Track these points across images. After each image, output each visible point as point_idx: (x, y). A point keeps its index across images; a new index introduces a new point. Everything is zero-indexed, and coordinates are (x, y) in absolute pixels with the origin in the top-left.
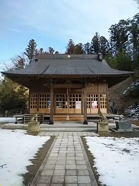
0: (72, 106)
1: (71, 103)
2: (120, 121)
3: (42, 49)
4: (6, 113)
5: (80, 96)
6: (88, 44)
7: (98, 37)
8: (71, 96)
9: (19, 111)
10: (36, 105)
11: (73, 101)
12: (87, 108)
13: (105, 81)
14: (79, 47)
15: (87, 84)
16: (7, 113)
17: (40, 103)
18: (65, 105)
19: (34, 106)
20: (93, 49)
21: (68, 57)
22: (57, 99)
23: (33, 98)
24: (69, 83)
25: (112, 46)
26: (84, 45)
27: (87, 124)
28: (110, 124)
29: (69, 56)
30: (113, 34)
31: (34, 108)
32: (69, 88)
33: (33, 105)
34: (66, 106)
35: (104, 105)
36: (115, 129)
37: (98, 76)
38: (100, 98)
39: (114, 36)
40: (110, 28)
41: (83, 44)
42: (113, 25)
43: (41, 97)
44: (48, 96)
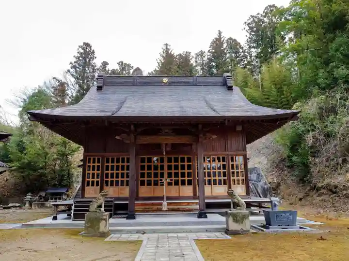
0: (173, 182)
2: (272, 209)
3: (105, 64)
4: (26, 199)
5: (189, 160)
6: (202, 54)
7: (222, 39)
8: (170, 160)
10: (98, 180)
11: (175, 170)
12: (206, 185)
13: (239, 128)
14: (185, 59)
15: (204, 135)
17: (107, 175)
18: (158, 179)
19: (93, 182)
20: (214, 64)
21: (164, 81)
22: (141, 166)
23: (91, 164)
24: (167, 134)
25: (251, 57)
26: (195, 56)
27: (206, 217)
28: (252, 218)
29: (166, 80)
30: (253, 33)
31: (93, 185)
32: (166, 144)
33: (91, 180)
34: (161, 180)
35: (240, 178)
36: (263, 227)
37: (225, 120)
38: (231, 163)
39: (254, 37)
40: (246, 21)
42: (253, 15)
43: (108, 162)
44: (123, 161)
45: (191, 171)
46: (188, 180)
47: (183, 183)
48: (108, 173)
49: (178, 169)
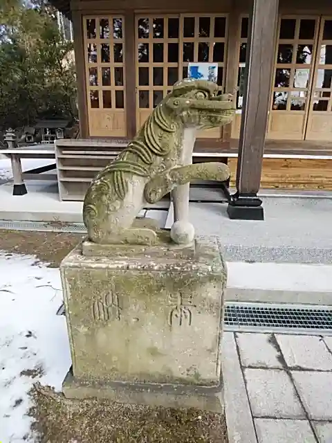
9: (53, 131)
16: (11, 139)
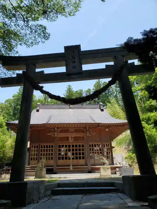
0: (75, 157)
1: (73, 154)
6: (89, 90)
10: (37, 157)
12: (91, 159)
13: (107, 130)
17: (41, 154)
18: (67, 156)
22: (59, 149)
23: (33, 149)
26: (85, 92)
31: (34, 160)
33: (33, 157)
34: (69, 157)
35: (109, 155)
41: (84, 90)
43: (42, 148)
44: (50, 147)
45: (84, 152)
46: (82, 157)
47: (80, 158)
48: (42, 153)
49: (77, 151)
